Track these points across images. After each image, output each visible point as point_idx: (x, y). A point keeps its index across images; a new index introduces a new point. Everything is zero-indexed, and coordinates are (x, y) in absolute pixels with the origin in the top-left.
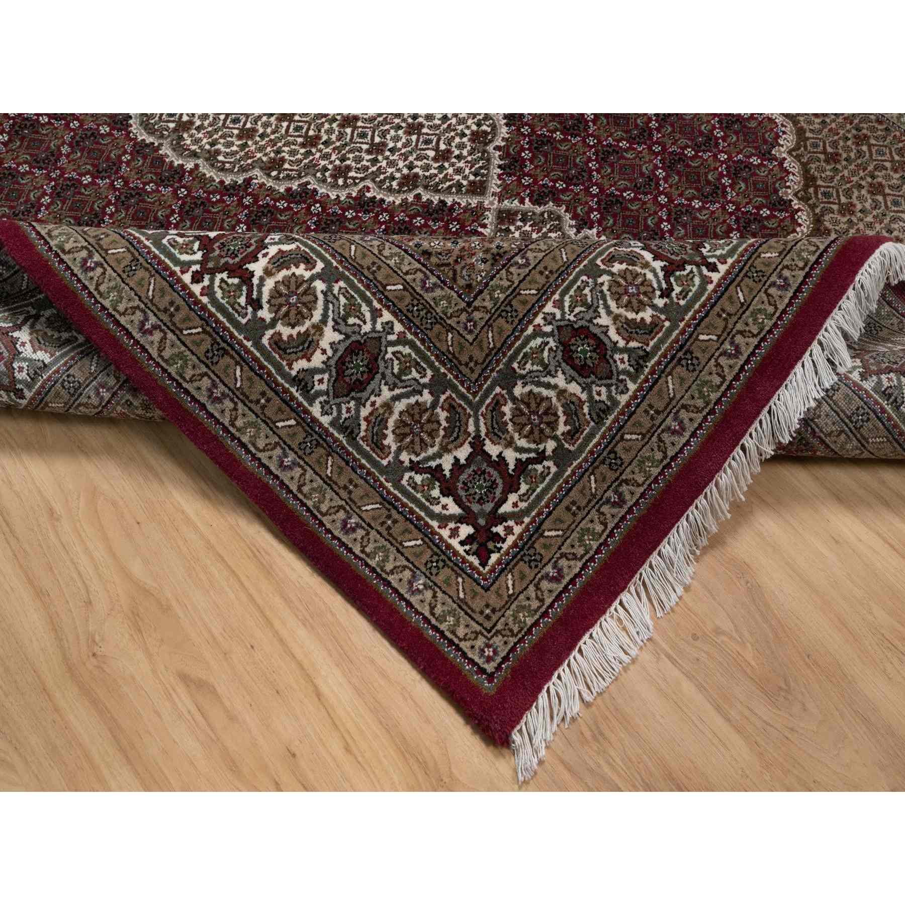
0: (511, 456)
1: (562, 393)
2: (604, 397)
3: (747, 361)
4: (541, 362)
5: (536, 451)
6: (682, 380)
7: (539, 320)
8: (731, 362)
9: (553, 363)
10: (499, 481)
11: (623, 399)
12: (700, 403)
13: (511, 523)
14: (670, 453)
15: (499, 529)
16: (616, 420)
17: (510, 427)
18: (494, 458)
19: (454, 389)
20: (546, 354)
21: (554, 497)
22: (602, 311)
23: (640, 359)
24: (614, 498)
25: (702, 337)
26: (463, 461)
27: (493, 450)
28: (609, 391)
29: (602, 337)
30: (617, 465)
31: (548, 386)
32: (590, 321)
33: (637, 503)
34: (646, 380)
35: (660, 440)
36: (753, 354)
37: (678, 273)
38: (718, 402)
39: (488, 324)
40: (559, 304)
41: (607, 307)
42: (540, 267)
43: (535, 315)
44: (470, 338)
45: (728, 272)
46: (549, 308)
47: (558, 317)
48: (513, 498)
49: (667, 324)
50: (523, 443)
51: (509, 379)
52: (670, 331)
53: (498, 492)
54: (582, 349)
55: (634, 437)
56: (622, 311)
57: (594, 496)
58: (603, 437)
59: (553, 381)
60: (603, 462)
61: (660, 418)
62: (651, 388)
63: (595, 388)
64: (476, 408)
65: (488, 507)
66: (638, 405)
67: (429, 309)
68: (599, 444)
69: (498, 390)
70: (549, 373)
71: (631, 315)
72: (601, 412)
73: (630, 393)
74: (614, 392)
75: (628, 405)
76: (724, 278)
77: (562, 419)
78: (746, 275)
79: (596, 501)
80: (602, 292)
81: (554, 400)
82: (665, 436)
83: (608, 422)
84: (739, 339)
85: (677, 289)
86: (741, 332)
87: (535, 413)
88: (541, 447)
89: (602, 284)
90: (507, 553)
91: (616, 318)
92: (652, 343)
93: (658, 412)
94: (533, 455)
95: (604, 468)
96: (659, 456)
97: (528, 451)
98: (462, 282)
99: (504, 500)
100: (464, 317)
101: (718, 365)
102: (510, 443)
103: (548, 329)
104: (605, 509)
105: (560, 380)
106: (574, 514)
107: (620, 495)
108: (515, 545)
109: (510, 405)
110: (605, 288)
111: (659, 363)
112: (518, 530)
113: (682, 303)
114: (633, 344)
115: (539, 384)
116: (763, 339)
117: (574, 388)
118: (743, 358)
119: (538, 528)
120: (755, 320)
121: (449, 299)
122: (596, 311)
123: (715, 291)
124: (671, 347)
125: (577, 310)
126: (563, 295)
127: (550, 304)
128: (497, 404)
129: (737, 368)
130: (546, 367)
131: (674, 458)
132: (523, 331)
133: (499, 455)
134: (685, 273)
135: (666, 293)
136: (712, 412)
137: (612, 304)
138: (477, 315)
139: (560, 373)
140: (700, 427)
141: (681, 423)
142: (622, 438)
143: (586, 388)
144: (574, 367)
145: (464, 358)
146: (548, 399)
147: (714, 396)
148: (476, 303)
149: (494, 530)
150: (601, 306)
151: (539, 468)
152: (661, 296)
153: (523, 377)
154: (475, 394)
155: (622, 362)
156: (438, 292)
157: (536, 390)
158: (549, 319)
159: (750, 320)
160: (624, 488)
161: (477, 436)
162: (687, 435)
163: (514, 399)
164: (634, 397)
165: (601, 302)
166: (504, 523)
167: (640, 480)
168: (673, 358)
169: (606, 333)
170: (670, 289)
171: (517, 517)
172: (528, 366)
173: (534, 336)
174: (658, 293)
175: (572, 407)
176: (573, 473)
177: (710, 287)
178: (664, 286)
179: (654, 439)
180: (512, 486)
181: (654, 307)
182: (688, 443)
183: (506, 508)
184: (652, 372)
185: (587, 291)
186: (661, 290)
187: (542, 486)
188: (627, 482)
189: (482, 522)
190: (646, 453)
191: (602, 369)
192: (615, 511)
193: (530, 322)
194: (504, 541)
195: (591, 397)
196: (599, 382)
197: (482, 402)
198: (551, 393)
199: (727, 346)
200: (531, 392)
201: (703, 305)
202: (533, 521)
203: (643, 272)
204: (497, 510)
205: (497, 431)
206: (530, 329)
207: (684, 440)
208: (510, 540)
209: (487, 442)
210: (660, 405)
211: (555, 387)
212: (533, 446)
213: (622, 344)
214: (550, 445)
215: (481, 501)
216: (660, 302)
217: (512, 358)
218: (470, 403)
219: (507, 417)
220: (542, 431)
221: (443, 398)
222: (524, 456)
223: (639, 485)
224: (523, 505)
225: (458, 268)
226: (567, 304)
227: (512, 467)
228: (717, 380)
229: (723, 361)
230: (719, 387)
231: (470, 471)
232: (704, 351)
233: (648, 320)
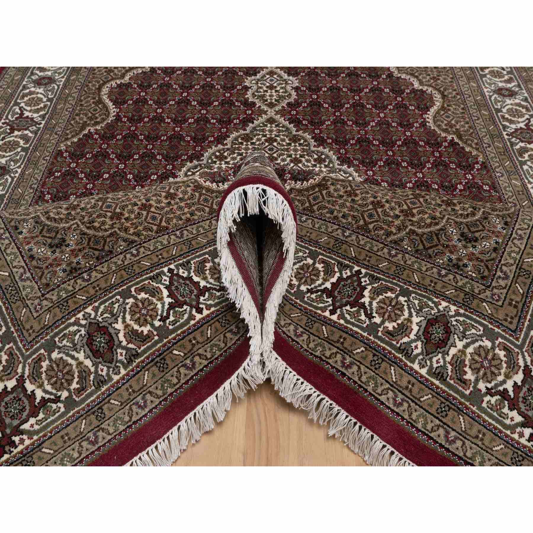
0: (39, 394)
1: (80, 364)
2: (104, 373)
3: (196, 374)
4: (73, 342)
5: (55, 395)
6: (154, 375)
7: (80, 316)
8: (187, 372)
9: (80, 344)
10: (28, 408)
11: (116, 378)
12: (160, 393)
13: (25, 437)
14: (134, 419)
15: (16, 439)
16: (108, 389)
17: (44, 376)
18: (29, 392)
19: (16, 343)
20: (77, 337)
21: (57, 427)
22: (120, 320)
23: (132, 356)
24: (92, 438)
25: (175, 352)
26: (9, 389)
27: (29, 387)
28: (108, 371)
29: (114, 336)
30: (101, 418)
31: (73, 357)
32: (110, 324)
33: (104, 445)
34: (133, 370)
35: (131, 409)
36: (201, 370)
37: (177, 309)
38: (171, 394)
39: (49, 310)
40: (96, 310)
41: (124, 318)
42: (95, 284)
43: (79, 312)
44: (35, 315)
45: (208, 316)
46: (89, 310)
47: (92, 316)
48: (32, 421)
49: (156, 338)
50: (49, 388)
51: (51, 347)
52: (157, 343)
53: (25, 414)
54: (100, 340)
55: (116, 403)
56: (132, 323)
57: (81, 433)
58: (98, 397)
59: (76, 355)
60: (93, 413)
61: (135, 395)
62: (134, 375)
63: (100, 366)
64: (26, 358)
65: (16, 422)
66: (123, 384)
67: (18, 290)
68: (94, 401)
69: (42, 351)
70: (76, 350)
71: (136, 327)
72: (100, 382)
73: (121, 375)
74: (111, 372)
75: (118, 382)
76: (203, 319)
77: (76, 380)
78: (218, 320)
79: (82, 437)
80: (125, 308)
81: (74, 367)
82: (134, 408)
83: (103, 389)
84: (197, 359)
85: (172, 318)
86: (199, 355)
87: (62, 371)
88: (59, 394)
89: (127, 304)
90: (14, 456)
91: (127, 326)
92: (142, 348)
93: (134, 391)
94: (52, 397)
95: (93, 417)
96: (127, 418)
97: (51, 393)
98: (44, 281)
99: (26, 421)
100: (37, 302)
101: (178, 371)
102: (41, 386)
103: (83, 322)
104: (85, 444)
105: (81, 356)
106: (65, 442)
107: (97, 437)
108: (21, 452)
109: (47, 362)
110: (128, 307)
111: (143, 362)
112: (27, 442)
113: (171, 327)
114: (131, 346)
115: (68, 355)
116: (211, 363)
117: (88, 363)
118: (195, 371)
119: (40, 445)
120: (212, 350)
121: (32, 288)
122: (116, 319)
123: (194, 325)
124: (153, 353)
125: (105, 315)
126: (100, 304)
127: (90, 307)
128: (39, 360)
129: (188, 377)
130: (75, 345)
131: (135, 423)
132: (69, 319)
133: (33, 392)
134: (181, 310)
135: (163, 319)
136: (165, 400)
137: (128, 317)
138: (45, 303)
139: (82, 351)
140: (156, 407)
141: (145, 402)
142: (109, 402)
143: (95, 365)
144: (91, 350)
145: (27, 327)
146: (71, 365)
147: (170, 390)
148: (47, 296)
149: (13, 438)
150: (121, 317)
151: (54, 406)
152: (160, 320)
153: (59, 348)
154: (27, 350)
155: (121, 355)
156: (28, 283)
157: (65, 358)
158: (87, 316)
159: (208, 350)
160: (100, 434)
161: (22, 376)
162: (147, 410)
163: (51, 360)
164: (123, 378)
165: (122, 314)
166: (21, 436)
167: (111, 430)
168: (152, 361)
169: (117, 334)
170: (168, 317)
171: (31, 434)
172: (64, 342)
173: (73, 324)
174: (159, 317)
175: (84, 374)
176: (73, 415)
177: (192, 322)
178: (165, 314)
179: (127, 407)
180: (34, 413)
181: (152, 325)
182: (145, 416)
183: (26, 426)
184: (137, 366)
185: (116, 306)
186: (162, 316)
187: (52, 418)
188: (103, 430)
189: (8, 431)
190: (120, 414)
191: (108, 356)
192: (89, 446)
193: (75, 315)
194: (16, 447)
195: (96, 372)
196: (104, 364)
197: (30, 356)
198: (73, 362)
199: (188, 361)
200: (62, 358)
201: (183, 332)
202: (39, 439)
203: (156, 302)
204: (20, 426)
205: (35, 377)
206: (73, 320)
207: (144, 413)
208: (21, 447)
209: (27, 381)
210: (136, 388)
211: (77, 359)
212: (54, 391)
213: (124, 343)
214: (65, 394)
215: (12, 418)
216: (157, 323)
217: (57, 334)
218: (22, 354)
219: (44, 369)
220: (62, 384)
221: (7, 347)
222: (47, 396)
223: (109, 434)
224: (36, 427)
225: (46, 272)
226: (101, 310)
227: (38, 401)
228: (175, 381)
229: (182, 370)
230: (175, 385)
231: (11, 396)
232: (173, 361)
233: (145, 333)
